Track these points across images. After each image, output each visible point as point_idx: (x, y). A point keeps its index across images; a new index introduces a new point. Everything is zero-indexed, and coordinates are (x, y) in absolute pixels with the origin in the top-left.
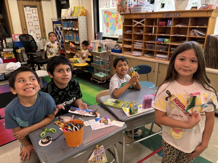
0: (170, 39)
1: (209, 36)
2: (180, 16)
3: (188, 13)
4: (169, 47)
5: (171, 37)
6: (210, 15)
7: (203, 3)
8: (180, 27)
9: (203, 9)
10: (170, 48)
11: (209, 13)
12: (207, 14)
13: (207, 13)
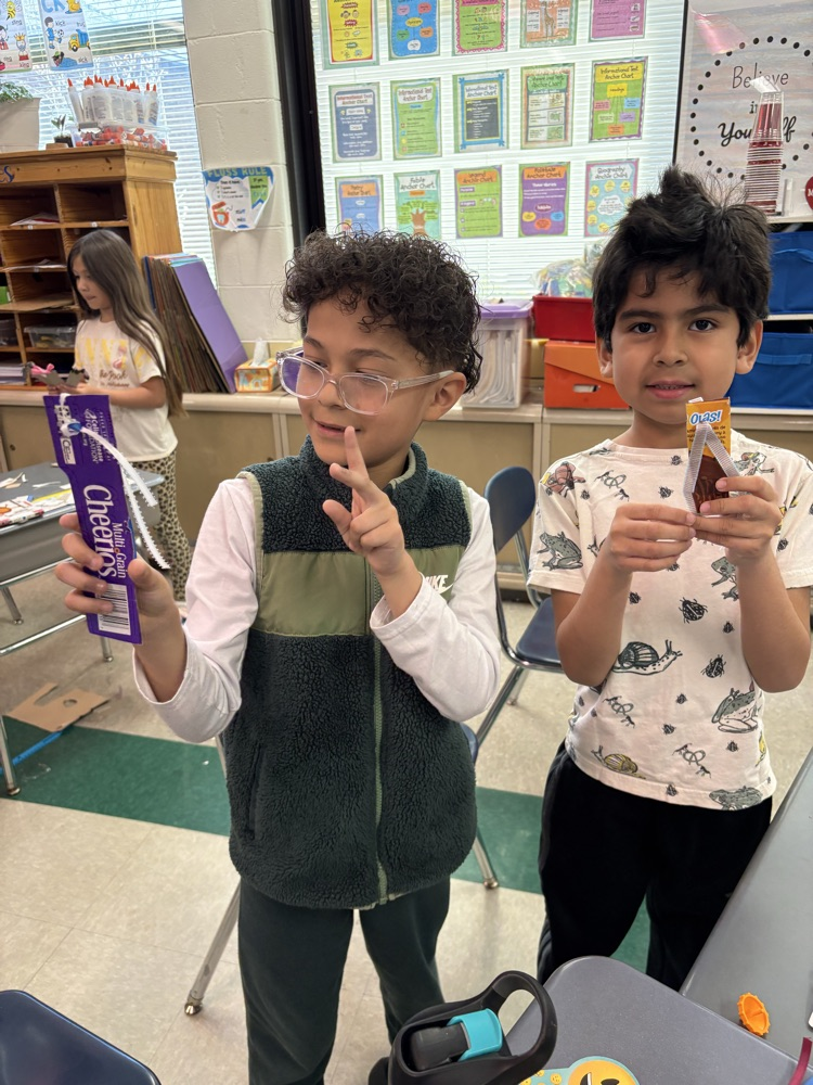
0: (10, 286)
1: (146, 260)
2: (14, 181)
3: (41, 165)
4: (18, 326)
5: (8, 275)
6: (121, 173)
7: (82, 121)
8: (30, 228)
9: (91, 144)
10: (22, 331)
11: (114, 162)
12: (109, 166)
13: (108, 161)
